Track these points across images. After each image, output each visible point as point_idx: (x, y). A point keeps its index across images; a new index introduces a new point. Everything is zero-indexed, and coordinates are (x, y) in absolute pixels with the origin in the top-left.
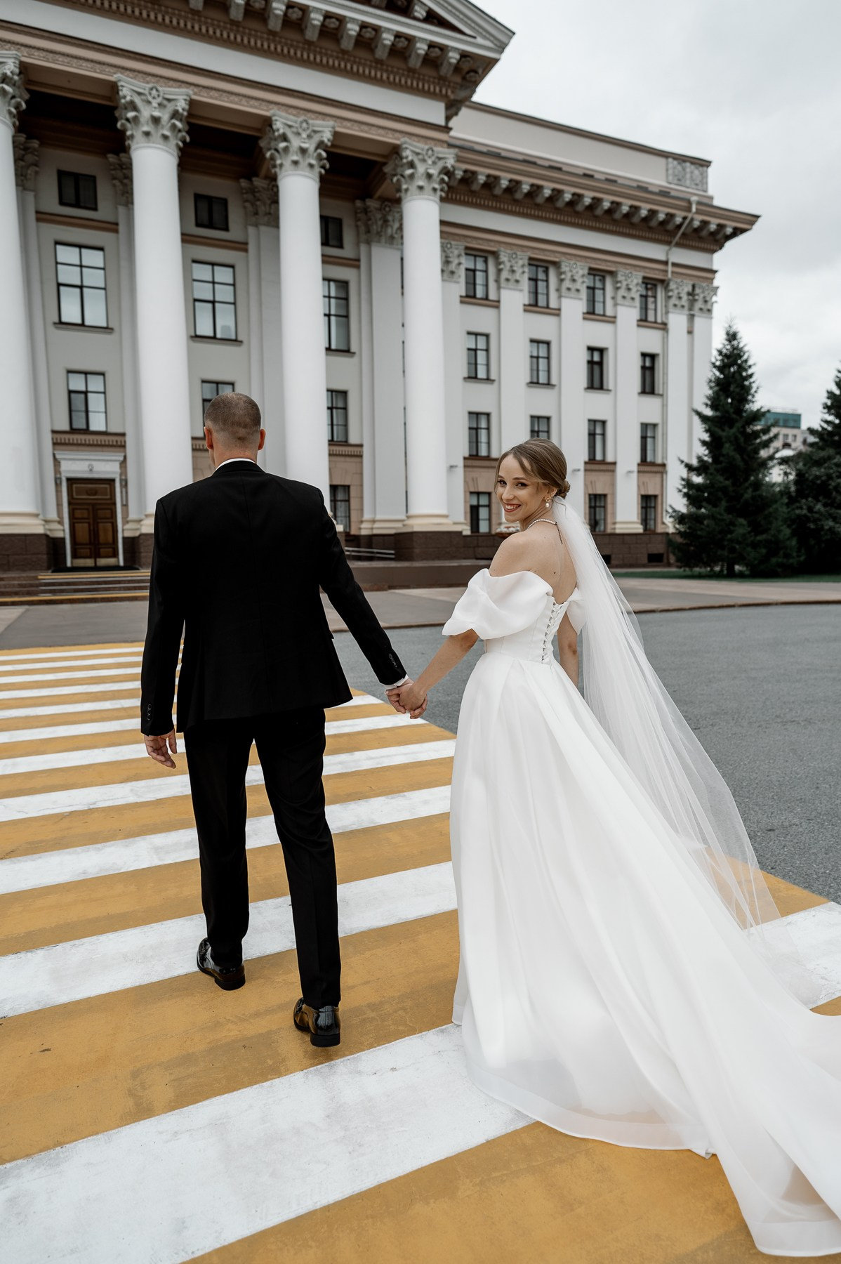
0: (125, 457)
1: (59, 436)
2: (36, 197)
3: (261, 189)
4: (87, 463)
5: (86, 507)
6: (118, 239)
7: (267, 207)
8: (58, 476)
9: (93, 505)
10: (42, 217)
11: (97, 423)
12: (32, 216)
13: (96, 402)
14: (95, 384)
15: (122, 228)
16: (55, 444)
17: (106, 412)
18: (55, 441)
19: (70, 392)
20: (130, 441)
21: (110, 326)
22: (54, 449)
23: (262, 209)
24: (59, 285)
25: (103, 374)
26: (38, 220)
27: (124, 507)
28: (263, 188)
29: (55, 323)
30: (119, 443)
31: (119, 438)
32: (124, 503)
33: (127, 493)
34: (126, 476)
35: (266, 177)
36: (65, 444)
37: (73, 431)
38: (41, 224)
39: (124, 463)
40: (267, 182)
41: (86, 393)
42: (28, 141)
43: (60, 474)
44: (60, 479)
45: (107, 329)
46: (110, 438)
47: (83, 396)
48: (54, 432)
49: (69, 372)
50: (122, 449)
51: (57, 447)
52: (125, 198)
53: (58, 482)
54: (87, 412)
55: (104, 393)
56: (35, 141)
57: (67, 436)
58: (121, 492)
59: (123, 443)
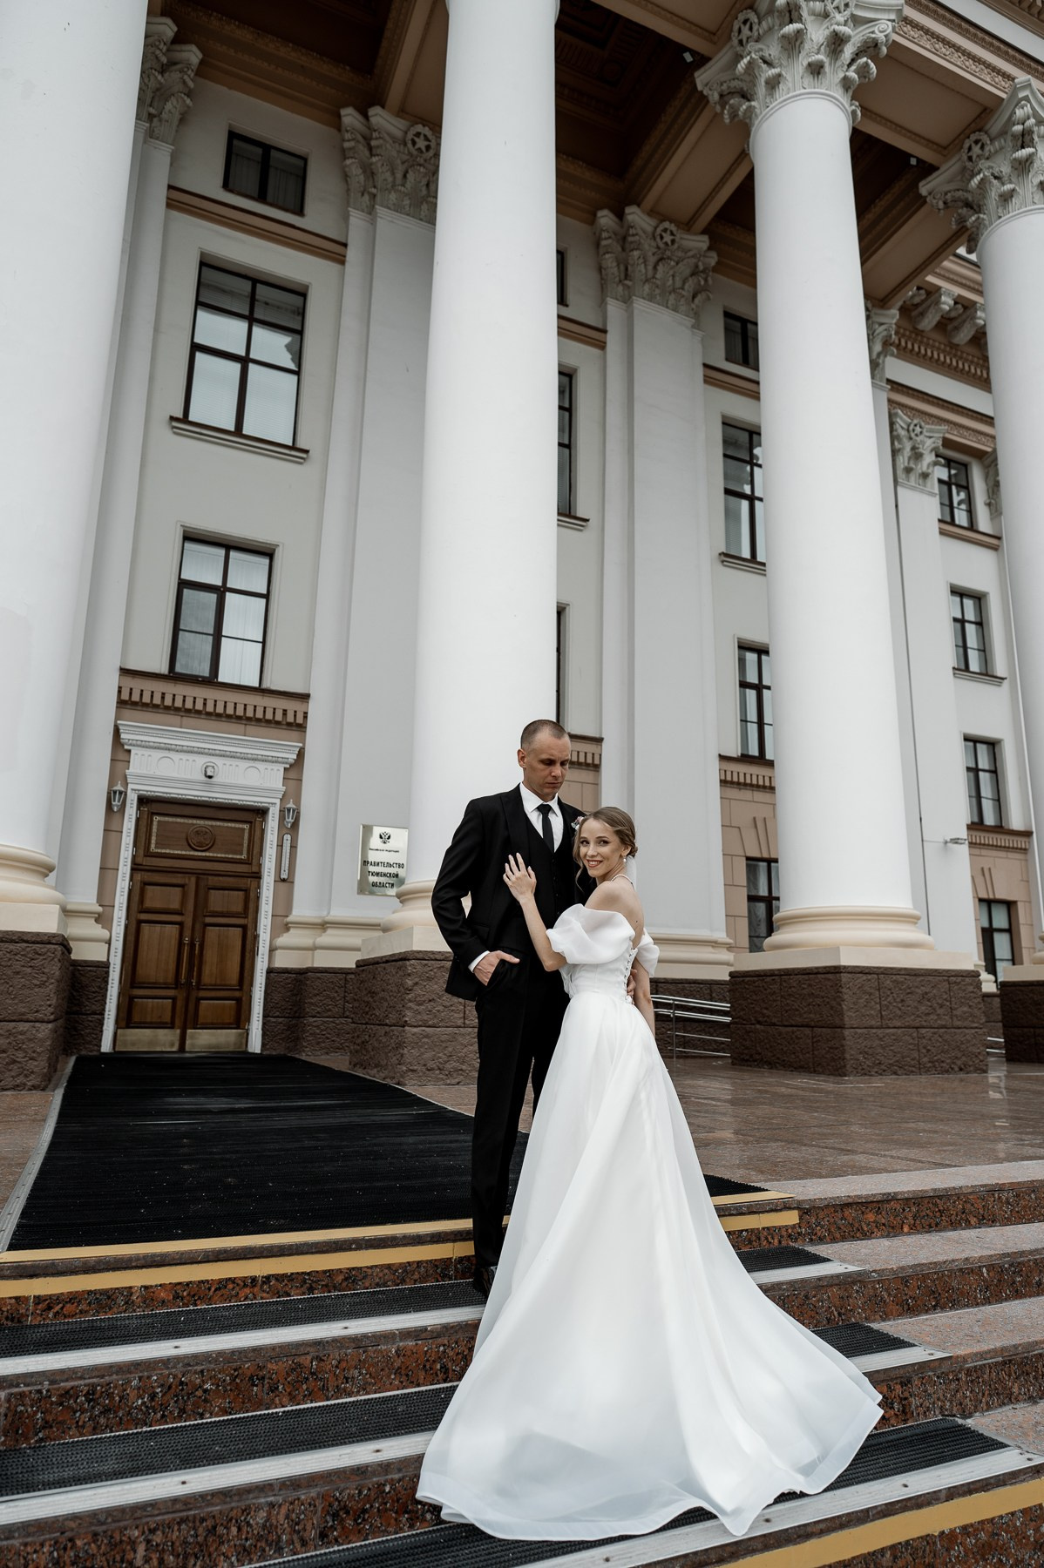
0: (301, 754)
1: (138, 684)
2: (174, 159)
3: (640, 233)
4: (201, 761)
5: (178, 879)
6: (342, 276)
7: (650, 268)
8: (119, 787)
9: (199, 875)
10: (180, 200)
11: (239, 665)
12: (159, 194)
13: (242, 616)
14: (247, 573)
15: (352, 254)
16: (121, 703)
17: (264, 643)
18: (125, 696)
19: (183, 584)
20: (318, 713)
21: (301, 444)
22: (117, 718)
23: (640, 270)
24: (196, 348)
25: (268, 553)
26: (171, 204)
27: (282, 884)
28: (644, 232)
29: (172, 418)
30: (290, 719)
31: (291, 706)
32: (284, 876)
33: (294, 847)
34: (298, 802)
35: (652, 213)
36: (151, 707)
37: (173, 676)
38: (175, 213)
39: (295, 769)
40: (653, 222)
41: (221, 591)
42: (177, 47)
43: (126, 784)
44: (123, 794)
45: (294, 451)
46: (270, 702)
47: (212, 598)
48: (125, 672)
49: (190, 537)
50: (295, 734)
51: (127, 712)
52: (366, 197)
53: (116, 803)
54: (218, 635)
55: (267, 596)
56: (194, 48)
57: (159, 687)
58: (280, 846)
59: (300, 720)
